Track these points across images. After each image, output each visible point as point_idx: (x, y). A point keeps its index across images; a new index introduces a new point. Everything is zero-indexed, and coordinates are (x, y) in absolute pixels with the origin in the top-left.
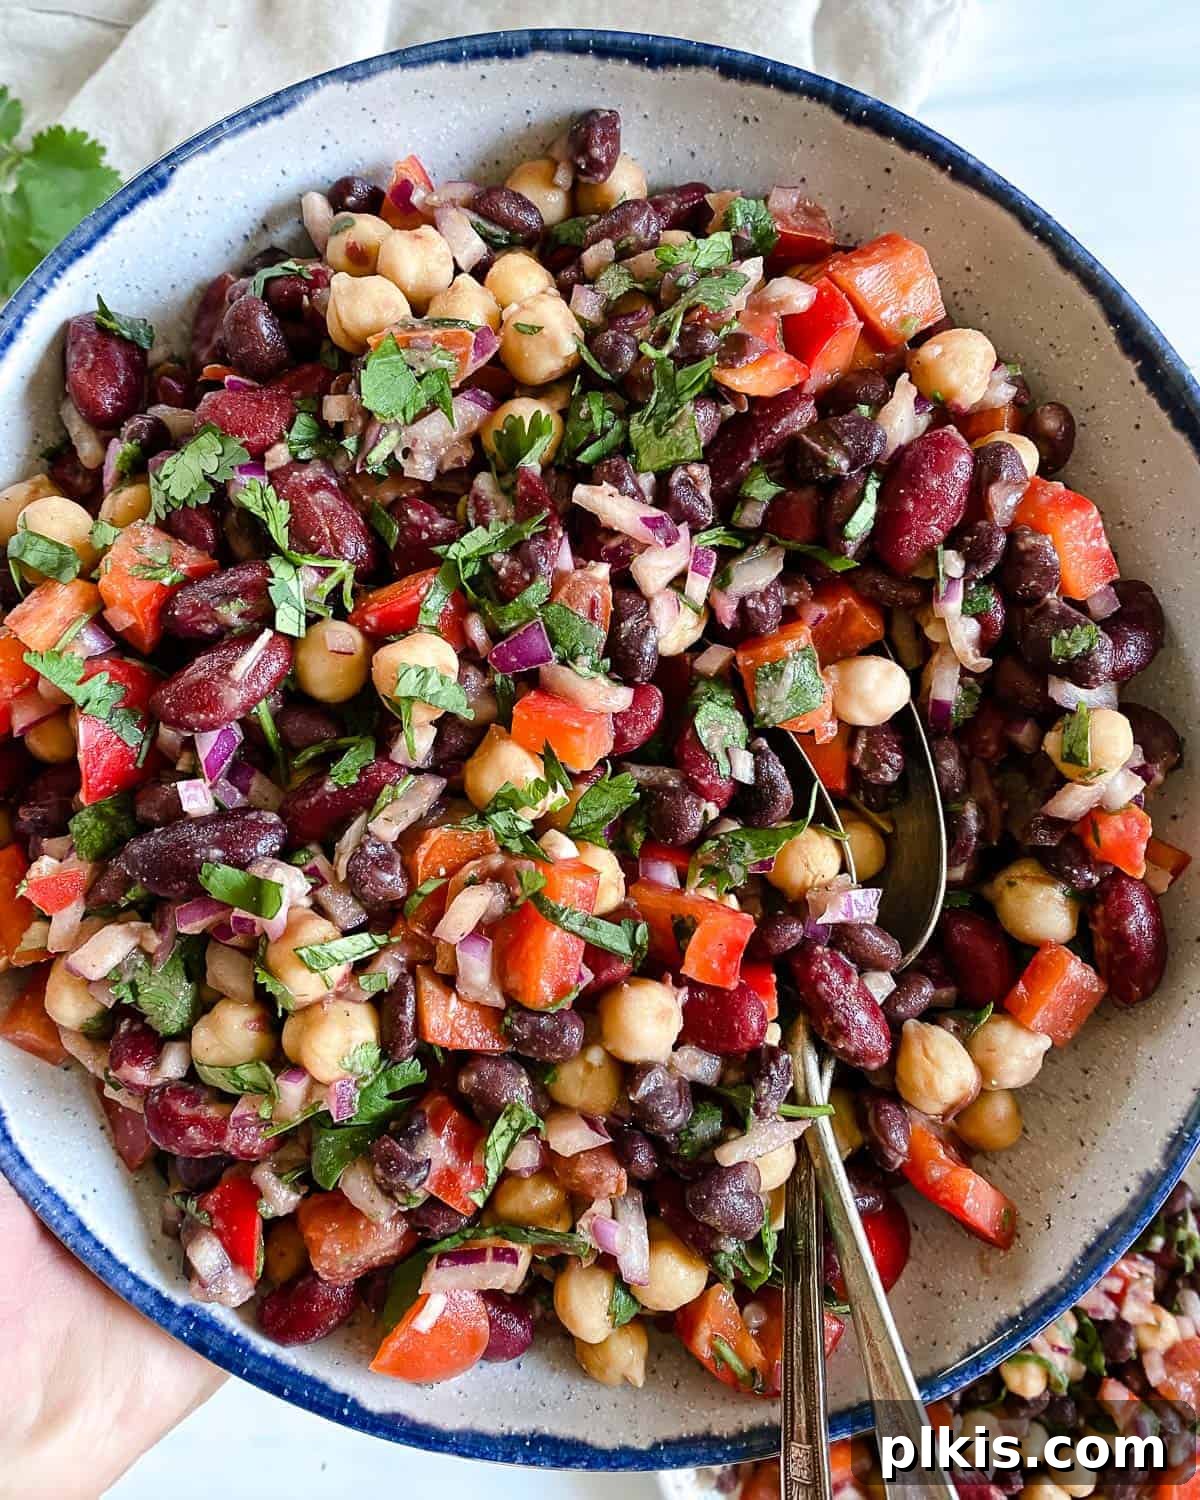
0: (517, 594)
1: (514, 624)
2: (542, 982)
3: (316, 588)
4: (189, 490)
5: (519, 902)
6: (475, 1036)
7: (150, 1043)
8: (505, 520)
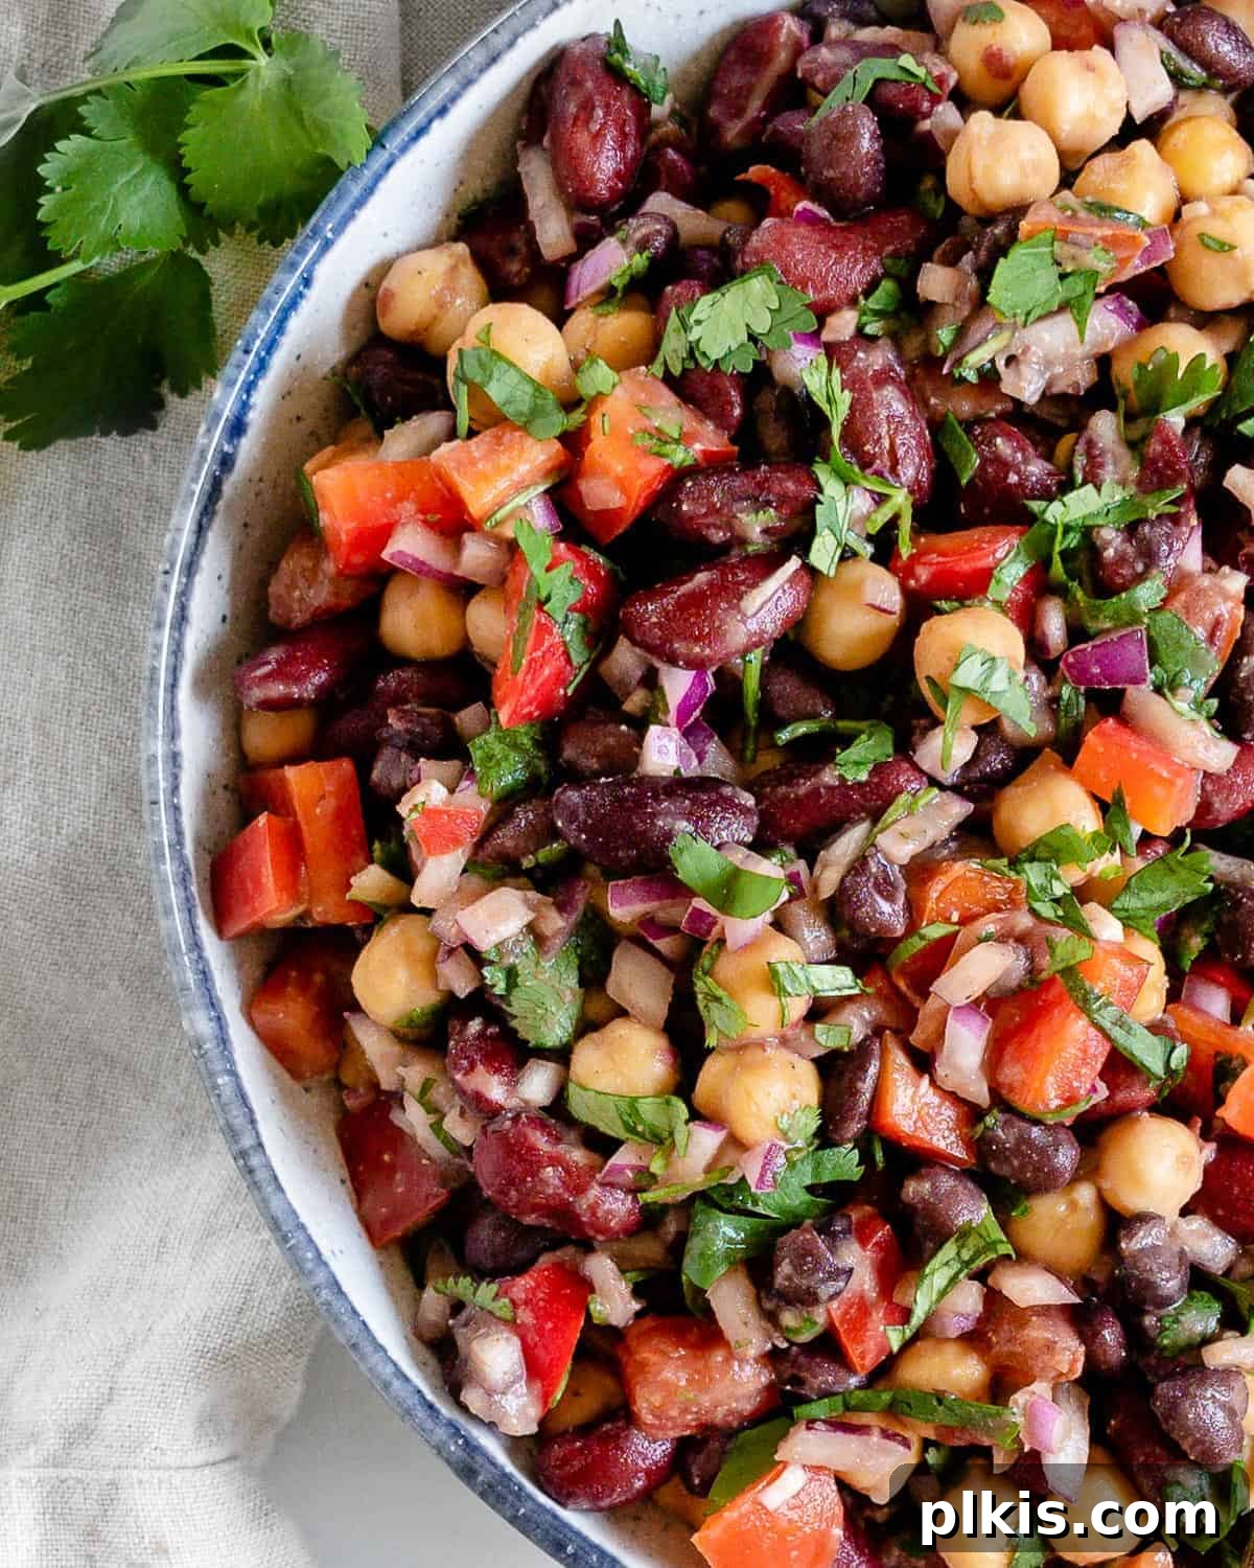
0: (1125, 588)
1: (1108, 625)
2: (1050, 1079)
3: (867, 518)
4: (726, 350)
5: (1044, 975)
6: (943, 1136)
7: (513, 1052)
8: (1123, 483)
